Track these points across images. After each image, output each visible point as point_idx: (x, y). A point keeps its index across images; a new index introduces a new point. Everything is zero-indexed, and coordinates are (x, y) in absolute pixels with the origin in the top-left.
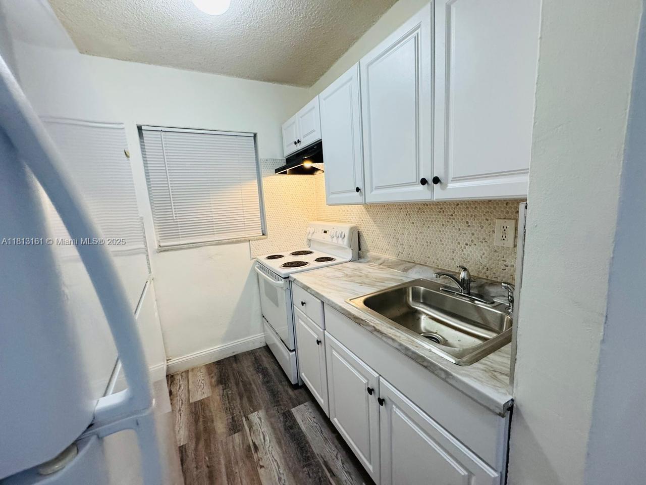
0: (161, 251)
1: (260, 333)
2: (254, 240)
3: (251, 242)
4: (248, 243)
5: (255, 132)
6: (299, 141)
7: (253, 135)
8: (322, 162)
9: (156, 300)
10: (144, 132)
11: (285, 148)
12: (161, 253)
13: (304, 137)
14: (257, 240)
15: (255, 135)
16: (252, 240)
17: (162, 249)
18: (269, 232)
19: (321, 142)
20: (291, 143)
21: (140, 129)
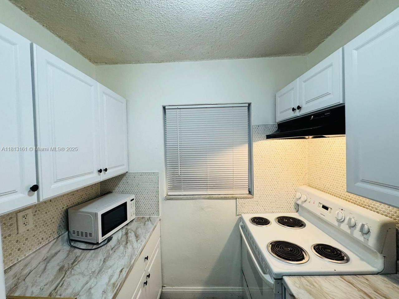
0: (167, 200)
1: (239, 286)
2: (241, 199)
3: (237, 199)
4: (235, 200)
5: (249, 102)
6: (299, 108)
7: (247, 105)
8: (344, 133)
9: (160, 237)
10: (167, 110)
11: (278, 114)
12: (168, 201)
13: (307, 102)
14: (244, 198)
15: (249, 105)
16: (239, 198)
17: (169, 198)
18: (255, 192)
19: (344, 106)
20: (288, 109)
21: (164, 108)
